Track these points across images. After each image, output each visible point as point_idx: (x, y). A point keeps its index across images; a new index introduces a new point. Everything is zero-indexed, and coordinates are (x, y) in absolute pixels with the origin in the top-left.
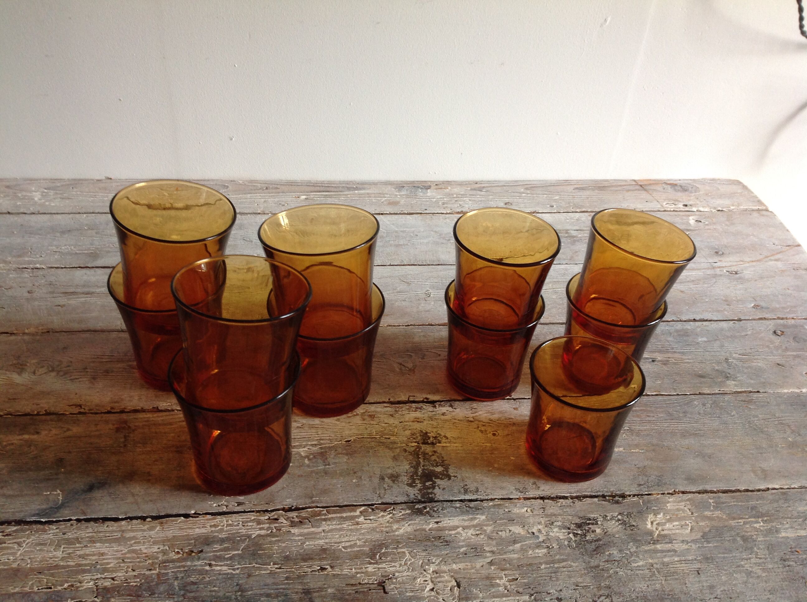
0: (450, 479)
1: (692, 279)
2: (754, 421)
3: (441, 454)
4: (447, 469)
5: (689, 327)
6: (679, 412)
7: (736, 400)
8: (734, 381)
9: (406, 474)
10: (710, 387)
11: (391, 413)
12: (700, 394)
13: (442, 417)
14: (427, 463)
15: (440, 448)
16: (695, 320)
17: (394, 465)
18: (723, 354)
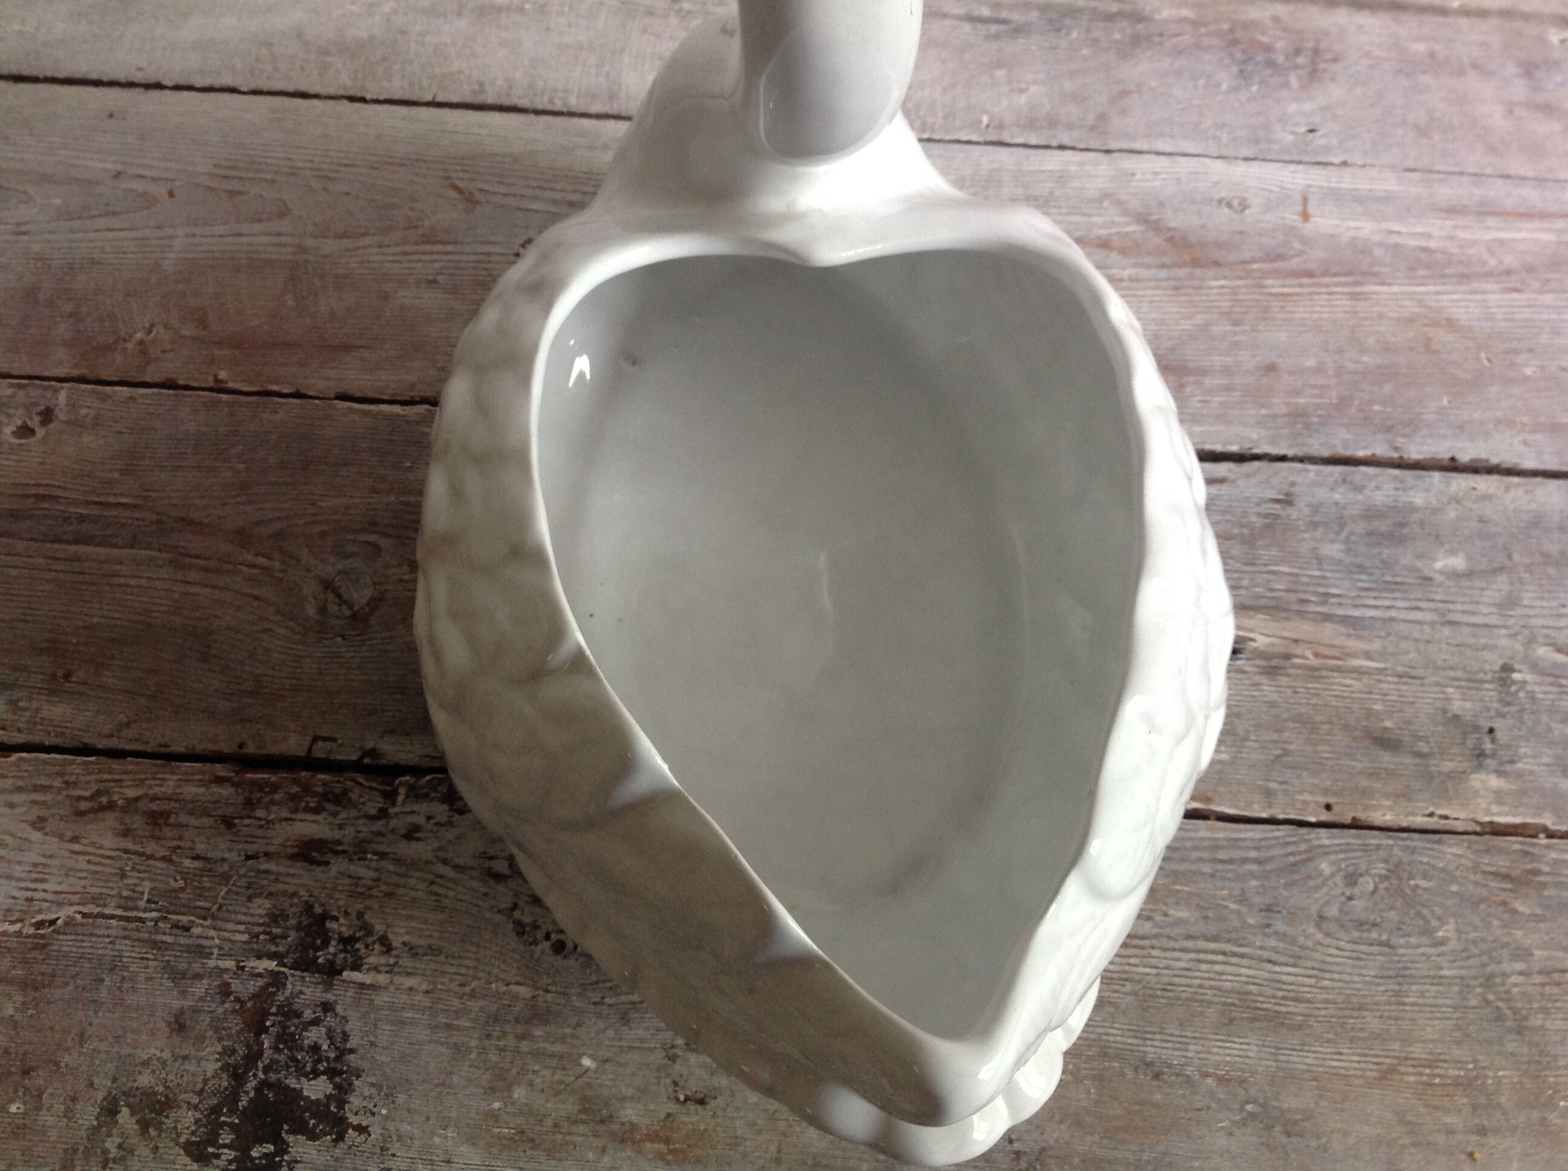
0: (340, 1138)
1: (1509, 260)
2: (1505, 975)
3: (345, 1019)
4: (342, 1092)
5: (1418, 500)
6: (1250, 906)
7: (1476, 869)
8: (1500, 773)
9: (195, 1100)
10: (1404, 795)
11: (229, 811)
12: (1356, 825)
13: (405, 849)
14: (282, 1058)
15: (351, 993)
16: (1453, 466)
17: (166, 1055)
18: (1503, 642)
